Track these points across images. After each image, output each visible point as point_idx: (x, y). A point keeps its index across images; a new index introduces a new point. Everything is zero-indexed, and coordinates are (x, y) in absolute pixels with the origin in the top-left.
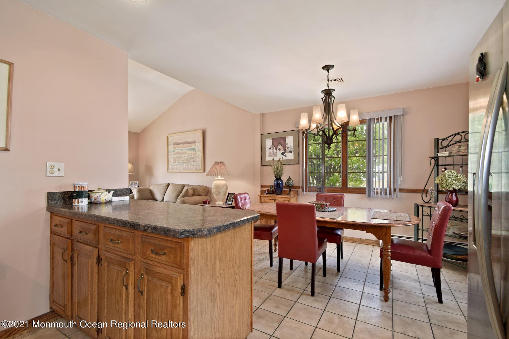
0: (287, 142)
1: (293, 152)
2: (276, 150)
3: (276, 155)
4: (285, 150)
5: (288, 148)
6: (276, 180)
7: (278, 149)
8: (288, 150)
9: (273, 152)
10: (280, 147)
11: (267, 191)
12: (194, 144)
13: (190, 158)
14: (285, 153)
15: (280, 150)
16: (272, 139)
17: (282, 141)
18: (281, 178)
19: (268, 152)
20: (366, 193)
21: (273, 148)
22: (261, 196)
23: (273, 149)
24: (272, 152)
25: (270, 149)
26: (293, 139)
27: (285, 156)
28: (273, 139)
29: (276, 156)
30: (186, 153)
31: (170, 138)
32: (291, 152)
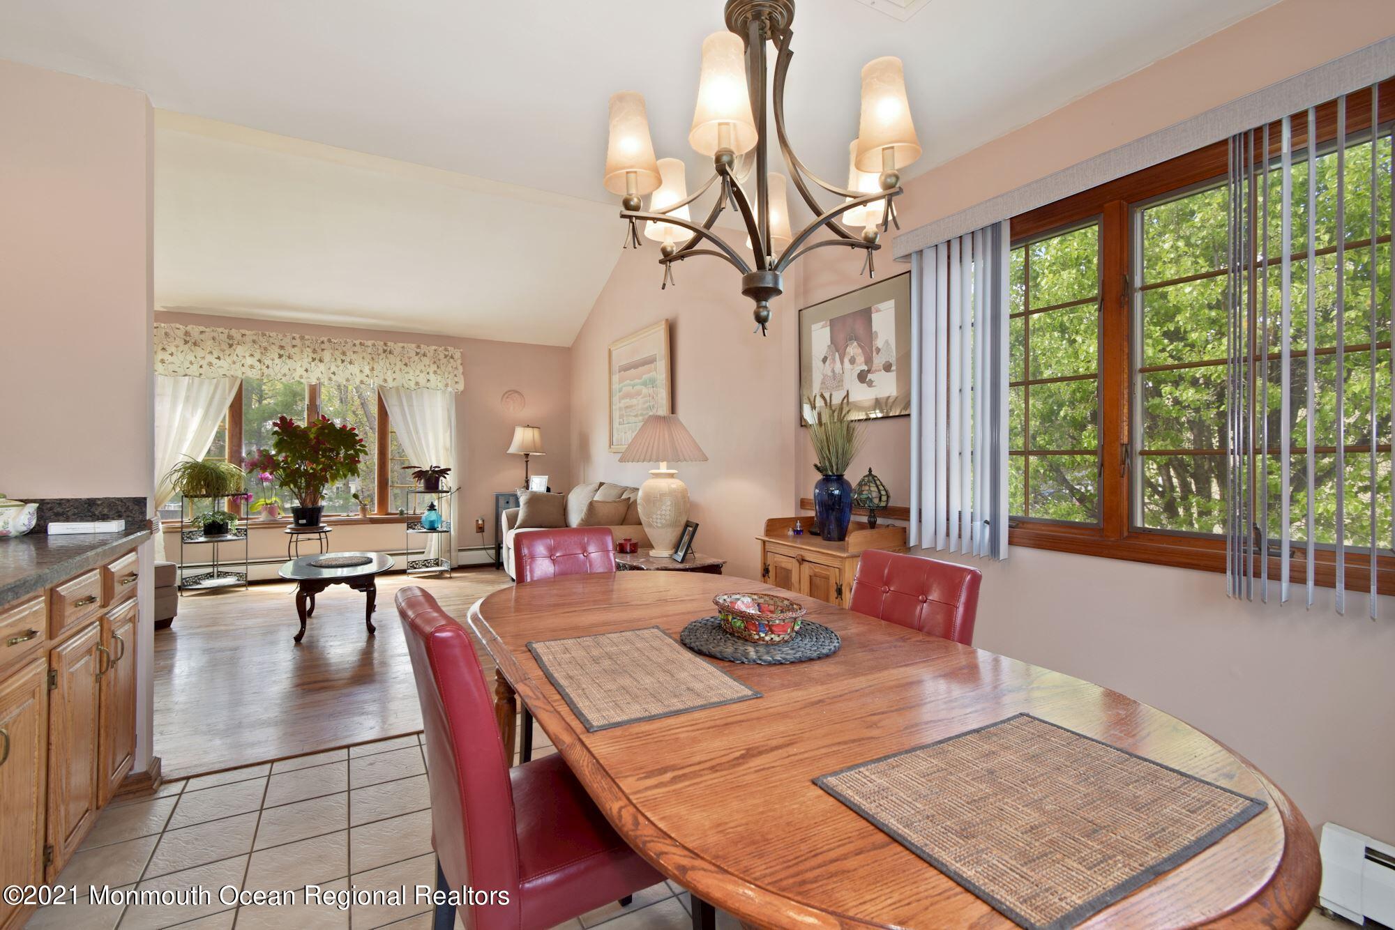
0: (874, 329)
1: (894, 368)
2: (842, 362)
3: (840, 384)
4: (869, 361)
5: (878, 350)
6: (824, 480)
7: (846, 360)
8: (878, 361)
9: (833, 371)
10: (853, 349)
11: (798, 524)
12: (653, 365)
13: (647, 408)
14: (869, 371)
15: (852, 361)
16: (828, 323)
17: (860, 329)
18: (842, 476)
19: (818, 372)
20: (1224, 571)
21: (835, 356)
22: (764, 542)
23: (834, 360)
24: (830, 374)
25: (825, 360)
26: (892, 312)
27: (870, 384)
28: (833, 323)
29: (842, 386)
30: (639, 393)
31: (614, 354)
32: (887, 368)
